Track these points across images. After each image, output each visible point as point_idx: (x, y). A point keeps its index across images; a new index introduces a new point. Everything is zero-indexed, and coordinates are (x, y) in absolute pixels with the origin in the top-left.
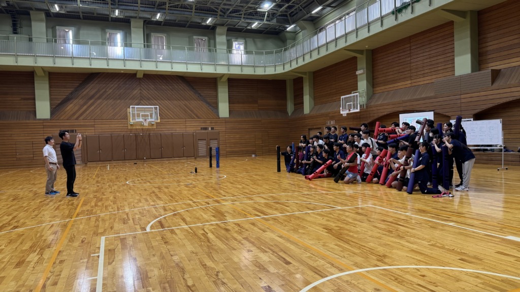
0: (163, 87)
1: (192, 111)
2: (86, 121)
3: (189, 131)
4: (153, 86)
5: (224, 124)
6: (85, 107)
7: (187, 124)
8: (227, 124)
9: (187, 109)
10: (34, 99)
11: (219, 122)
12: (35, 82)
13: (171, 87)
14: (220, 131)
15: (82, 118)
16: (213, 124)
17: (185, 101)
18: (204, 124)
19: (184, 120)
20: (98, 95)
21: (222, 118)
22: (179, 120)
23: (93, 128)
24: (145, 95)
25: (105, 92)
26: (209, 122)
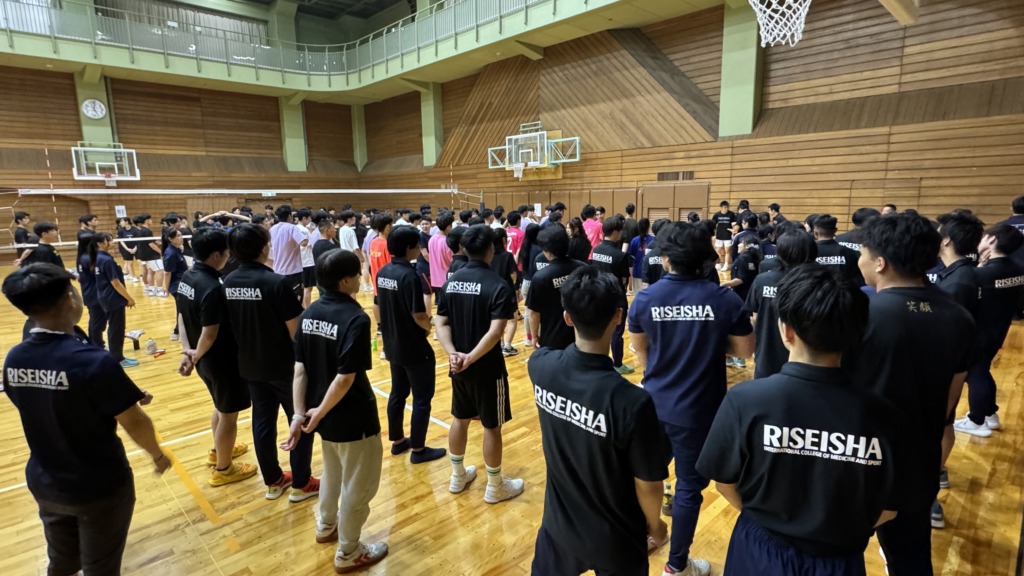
0: (579, 69)
1: (639, 126)
2: (468, 167)
3: (627, 185)
4: (561, 74)
5: (729, 159)
6: (467, 140)
7: (625, 165)
8: (736, 158)
9: (628, 123)
10: (421, 135)
11: (712, 152)
12: (422, 104)
13: (593, 67)
14: (713, 181)
15: (463, 163)
16: (693, 161)
17: (625, 101)
18: (666, 163)
19: (619, 153)
20: (481, 114)
21: (724, 139)
22: (608, 155)
23: (475, 181)
24: (546, 99)
25: (490, 104)
26: (682, 154)
